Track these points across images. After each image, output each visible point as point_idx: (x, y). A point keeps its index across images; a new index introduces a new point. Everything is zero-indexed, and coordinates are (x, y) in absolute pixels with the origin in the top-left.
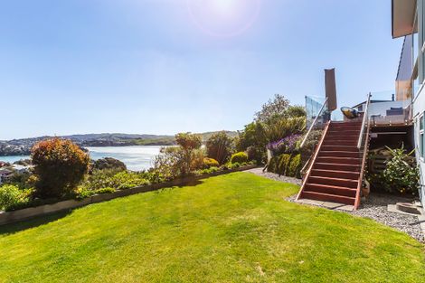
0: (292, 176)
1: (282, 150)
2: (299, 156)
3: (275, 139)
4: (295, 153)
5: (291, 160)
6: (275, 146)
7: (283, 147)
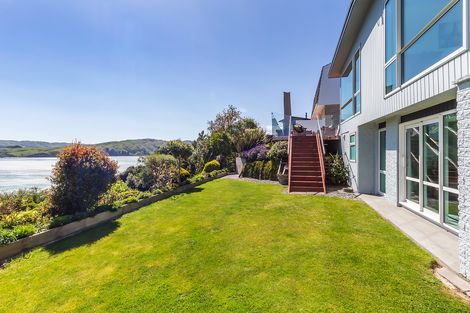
0: (267, 179)
1: (254, 158)
2: (270, 162)
3: (246, 148)
4: (267, 160)
5: (264, 166)
6: (248, 154)
7: (255, 156)
